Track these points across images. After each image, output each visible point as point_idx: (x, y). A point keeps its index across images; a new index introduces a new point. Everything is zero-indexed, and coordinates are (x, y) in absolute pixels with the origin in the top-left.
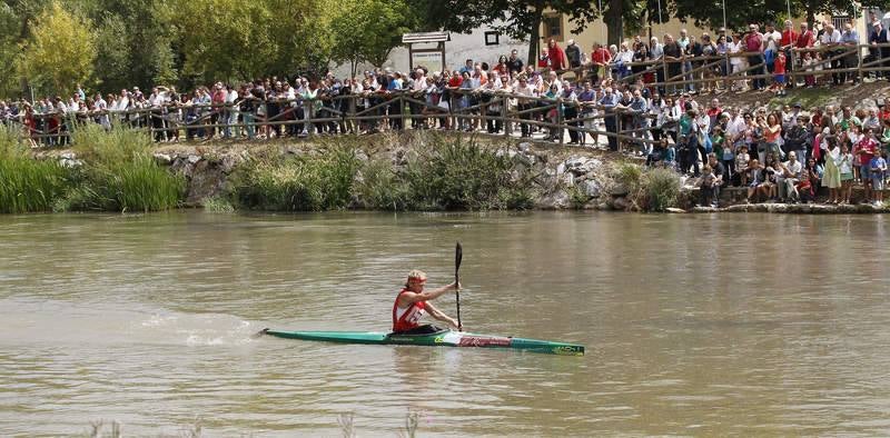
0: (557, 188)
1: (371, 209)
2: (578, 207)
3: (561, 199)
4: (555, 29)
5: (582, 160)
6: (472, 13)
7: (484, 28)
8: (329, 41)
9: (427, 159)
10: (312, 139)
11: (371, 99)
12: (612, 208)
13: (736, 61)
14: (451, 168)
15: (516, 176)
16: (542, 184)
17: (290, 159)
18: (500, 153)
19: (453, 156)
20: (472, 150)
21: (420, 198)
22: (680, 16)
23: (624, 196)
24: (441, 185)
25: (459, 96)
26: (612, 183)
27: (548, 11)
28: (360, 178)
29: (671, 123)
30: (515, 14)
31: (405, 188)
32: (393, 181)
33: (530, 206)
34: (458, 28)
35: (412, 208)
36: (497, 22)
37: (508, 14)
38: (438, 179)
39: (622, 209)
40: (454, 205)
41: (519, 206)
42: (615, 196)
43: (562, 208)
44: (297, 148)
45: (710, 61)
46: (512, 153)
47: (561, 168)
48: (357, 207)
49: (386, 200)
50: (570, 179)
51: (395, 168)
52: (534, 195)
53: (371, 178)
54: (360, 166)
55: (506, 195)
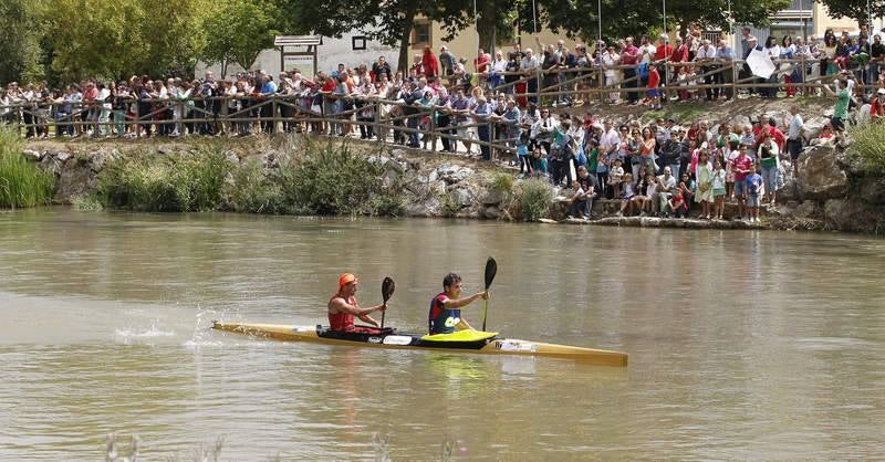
0: (429, 196)
1: (240, 212)
2: (449, 216)
3: (432, 207)
4: (424, 36)
5: (455, 168)
6: (343, 18)
7: (355, 32)
8: (200, 42)
9: (299, 162)
10: (182, 140)
11: (244, 102)
12: (483, 218)
13: (610, 74)
14: (323, 174)
15: (387, 182)
16: (414, 191)
17: (159, 158)
18: (372, 158)
19: (325, 160)
20: (345, 155)
21: (290, 202)
22: (553, 27)
23: (496, 205)
24: (312, 188)
25: (332, 101)
26: (485, 193)
27: (419, 17)
28: (231, 180)
29: (544, 134)
30: (386, 20)
31: (275, 191)
32: (263, 184)
33: (401, 213)
34: (329, 32)
35: (282, 212)
36: (368, 27)
37: (379, 20)
38: (308, 182)
39: (494, 218)
40: (325, 210)
41: (390, 213)
42: (488, 206)
43: (434, 216)
44: (168, 148)
45: (584, 73)
46: (384, 160)
47: (434, 176)
48: (227, 209)
49: (257, 203)
50: (442, 187)
51: (266, 171)
52: (405, 202)
53: (242, 181)
54: (232, 169)
55: (377, 201)
